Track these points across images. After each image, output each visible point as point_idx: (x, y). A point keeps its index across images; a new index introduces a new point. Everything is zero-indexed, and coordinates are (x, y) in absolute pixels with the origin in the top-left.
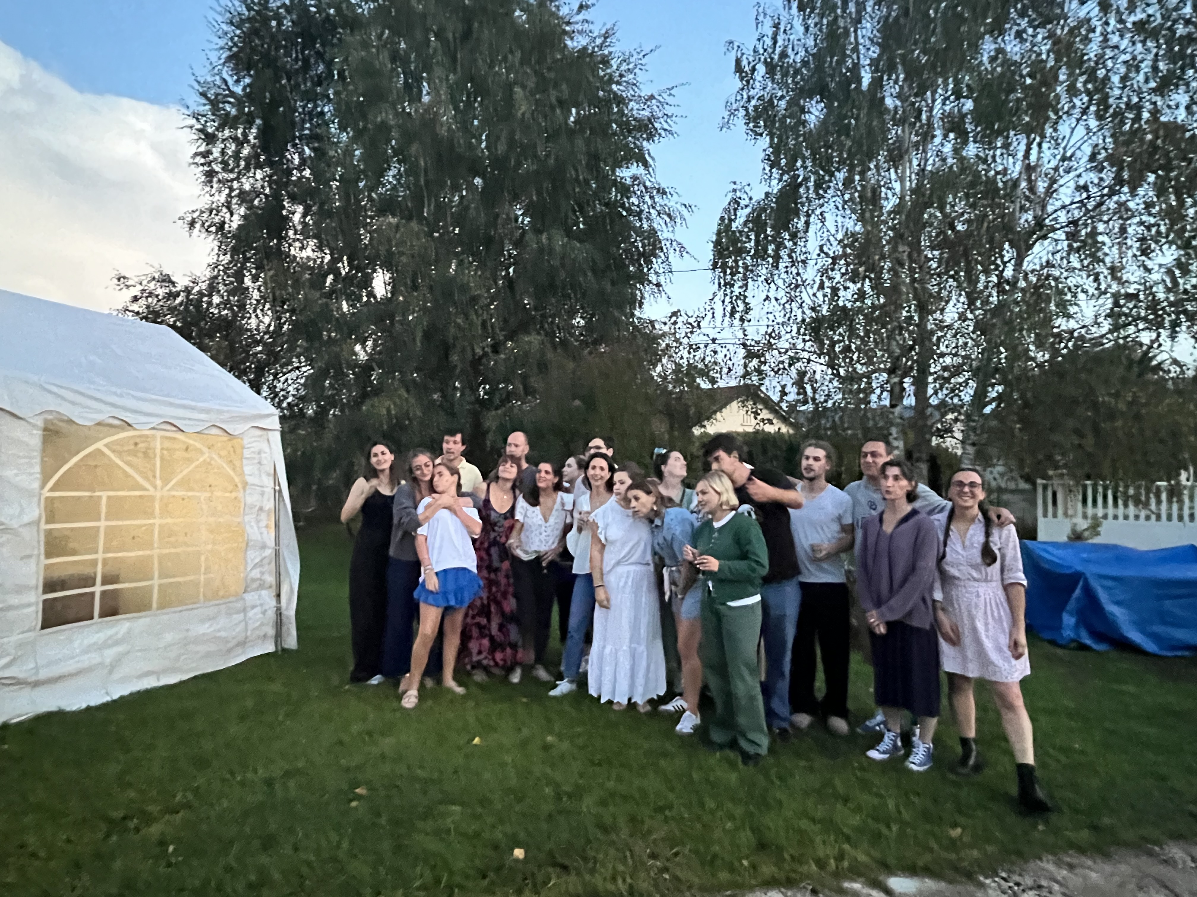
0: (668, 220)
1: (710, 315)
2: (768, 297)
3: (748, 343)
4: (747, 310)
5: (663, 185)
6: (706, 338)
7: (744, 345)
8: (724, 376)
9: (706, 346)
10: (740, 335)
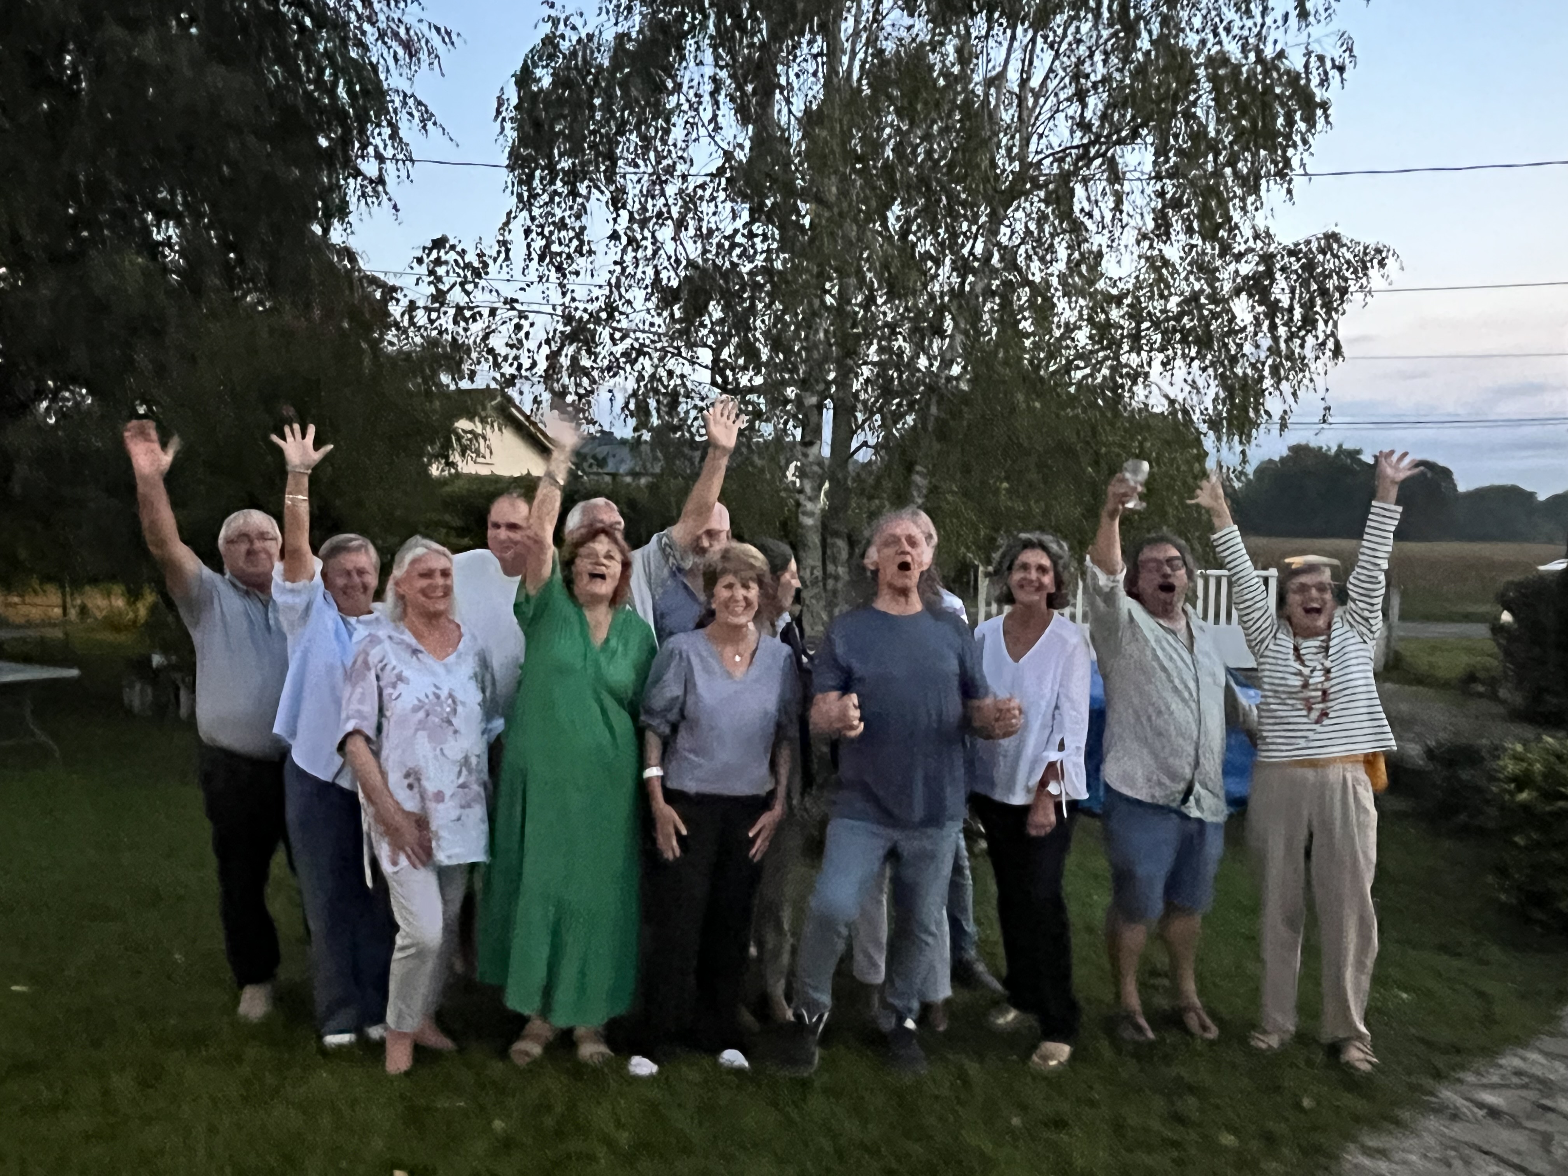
1: (503, 256)
2: (615, 231)
7: (568, 319)
10: (556, 297)
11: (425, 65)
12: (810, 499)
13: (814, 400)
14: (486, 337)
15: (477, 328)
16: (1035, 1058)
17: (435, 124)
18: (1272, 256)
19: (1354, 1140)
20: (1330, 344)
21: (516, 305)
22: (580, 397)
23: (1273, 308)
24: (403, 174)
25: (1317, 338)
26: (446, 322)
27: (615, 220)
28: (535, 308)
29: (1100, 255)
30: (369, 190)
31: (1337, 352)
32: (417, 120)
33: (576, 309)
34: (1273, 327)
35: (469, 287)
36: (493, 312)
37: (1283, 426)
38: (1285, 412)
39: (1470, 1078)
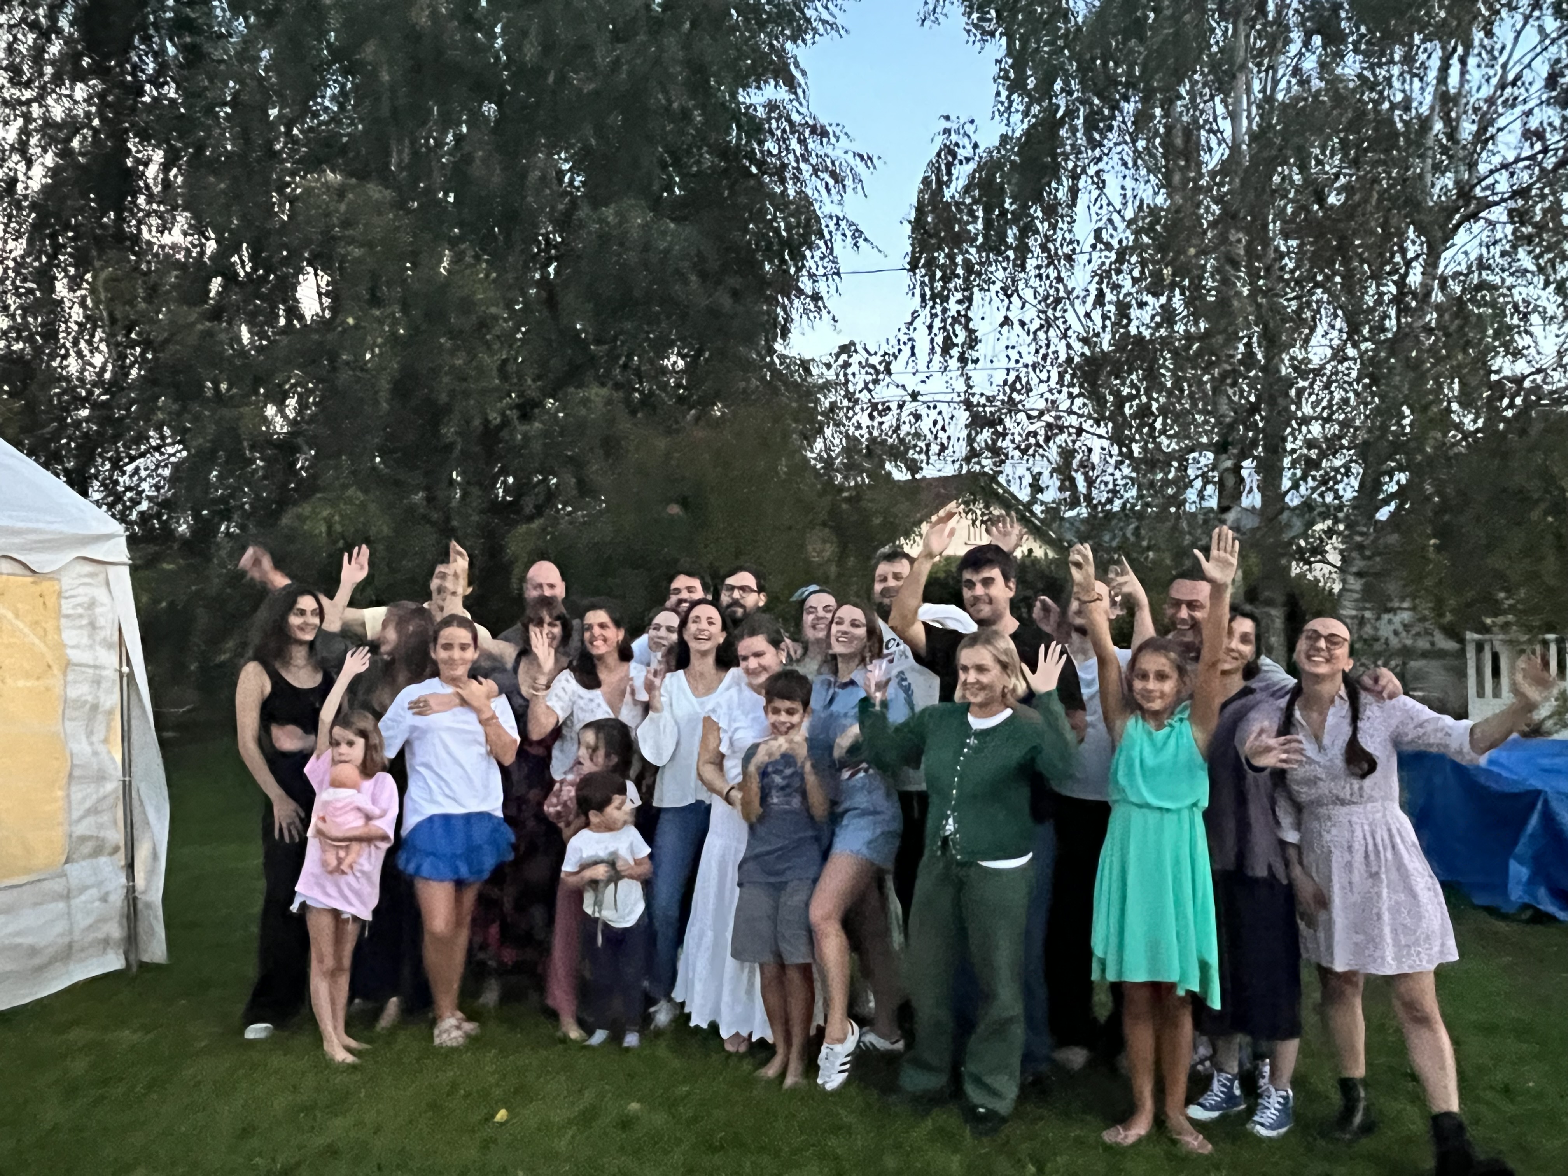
0: (831, 182)
1: (906, 350)
2: (1006, 318)
3: (974, 400)
4: (972, 341)
5: (823, 120)
6: (900, 391)
7: (968, 405)
8: (933, 458)
9: (901, 407)
10: (961, 386)
17: (866, 240)
24: (833, 289)
27: (1008, 309)
30: (812, 307)
32: (849, 239)
36: (901, 405)
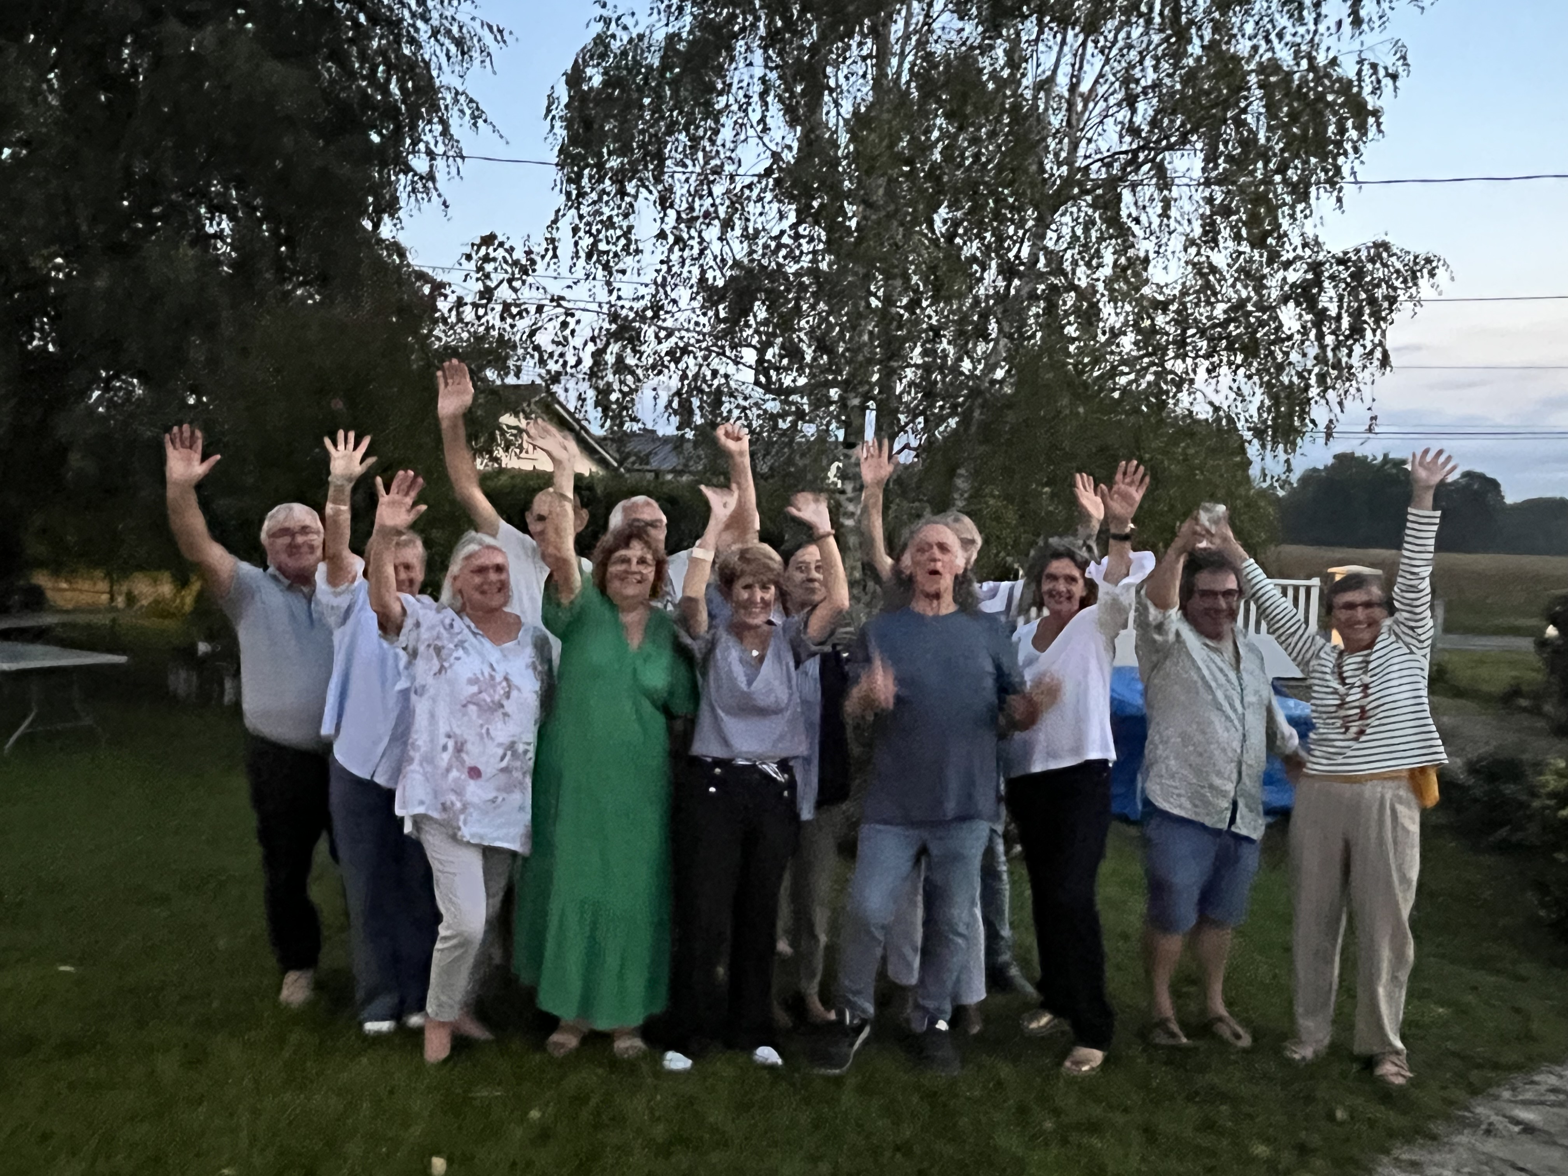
1: (550, 253)
2: (662, 231)
11: (477, 62)
12: (850, 500)
13: (856, 402)
14: (532, 334)
15: (523, 324)
16: (1068, 1064)
17: (485, 121)
18: (1322, 264)
19: (1387, 1152)
20: (1378, 354)
21: (563, 303)
22: (625, 395)
23: (1321, 316)
24: (454, 171)
25: (1364, 347)
26: (493, 318)
27: (662, 220)
28: (582, 305)
29: (1146, 261)
30: (419, 186)
31: (1385, 361)
32: (468, 117)
33: (622, 307)
34: (1320, 337)
35: (517, 284)
36: (540, 309)
37: (1329, 435)
38: (1331, 421)
39: (1507, 1094)
